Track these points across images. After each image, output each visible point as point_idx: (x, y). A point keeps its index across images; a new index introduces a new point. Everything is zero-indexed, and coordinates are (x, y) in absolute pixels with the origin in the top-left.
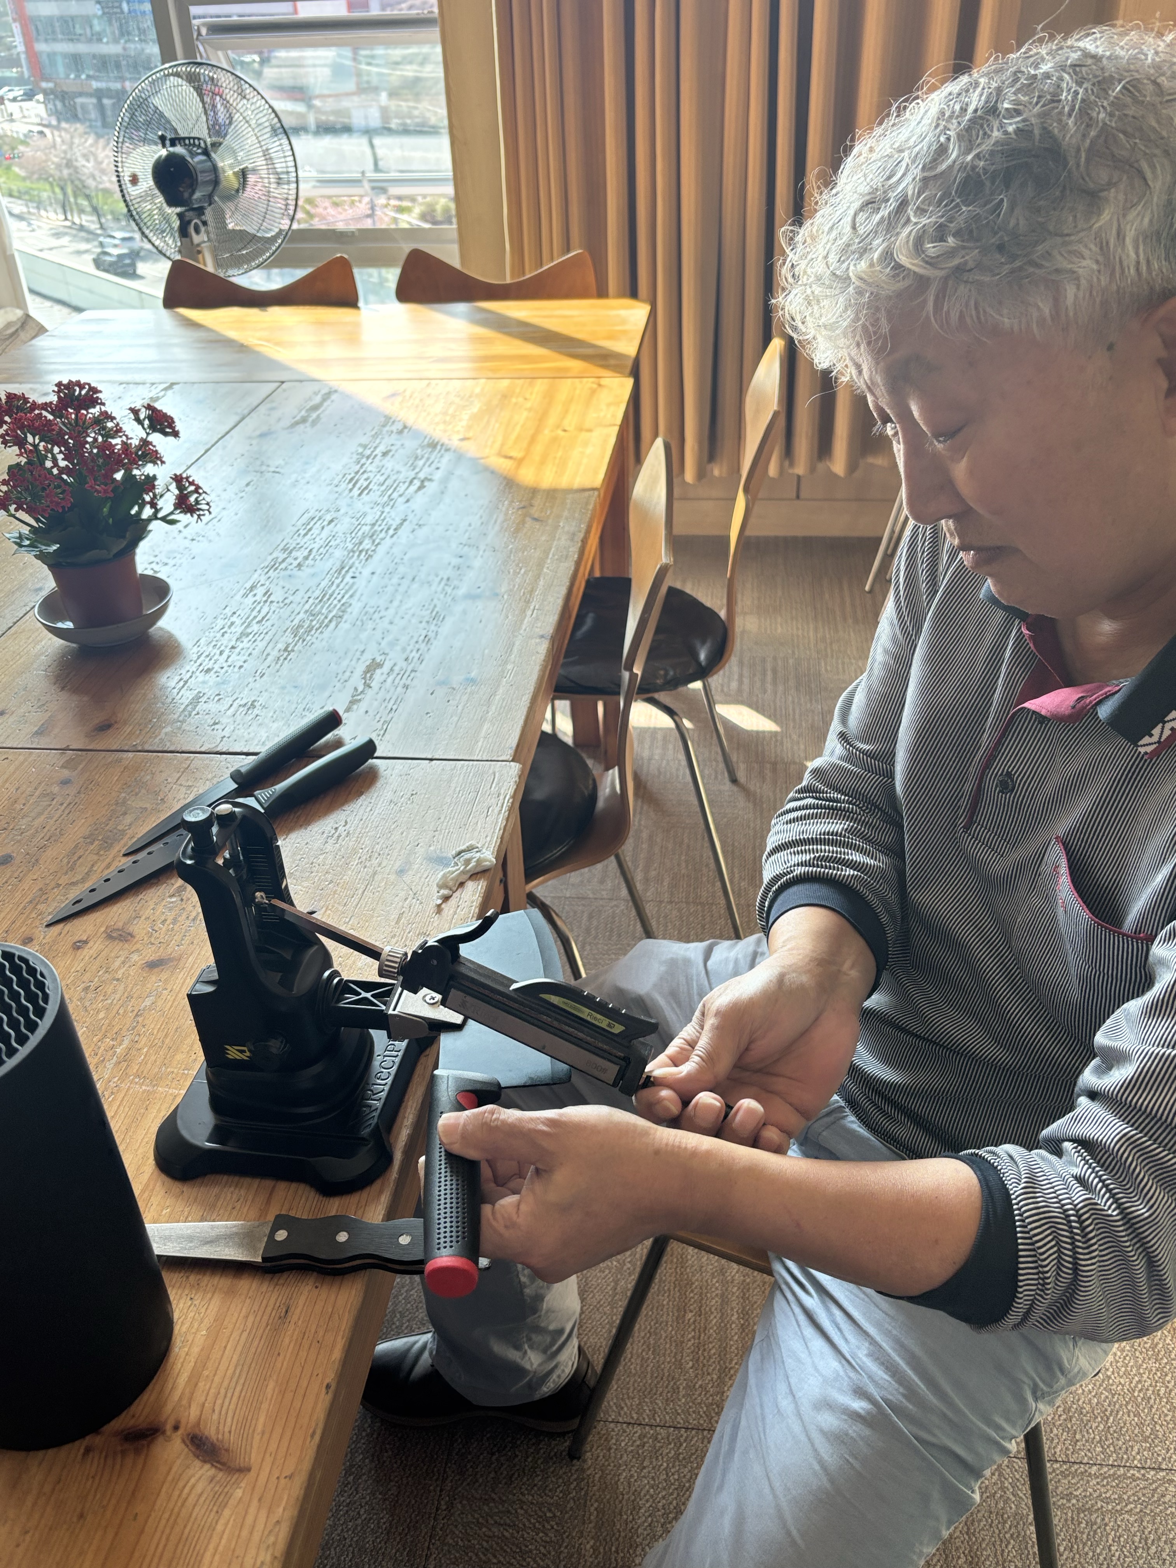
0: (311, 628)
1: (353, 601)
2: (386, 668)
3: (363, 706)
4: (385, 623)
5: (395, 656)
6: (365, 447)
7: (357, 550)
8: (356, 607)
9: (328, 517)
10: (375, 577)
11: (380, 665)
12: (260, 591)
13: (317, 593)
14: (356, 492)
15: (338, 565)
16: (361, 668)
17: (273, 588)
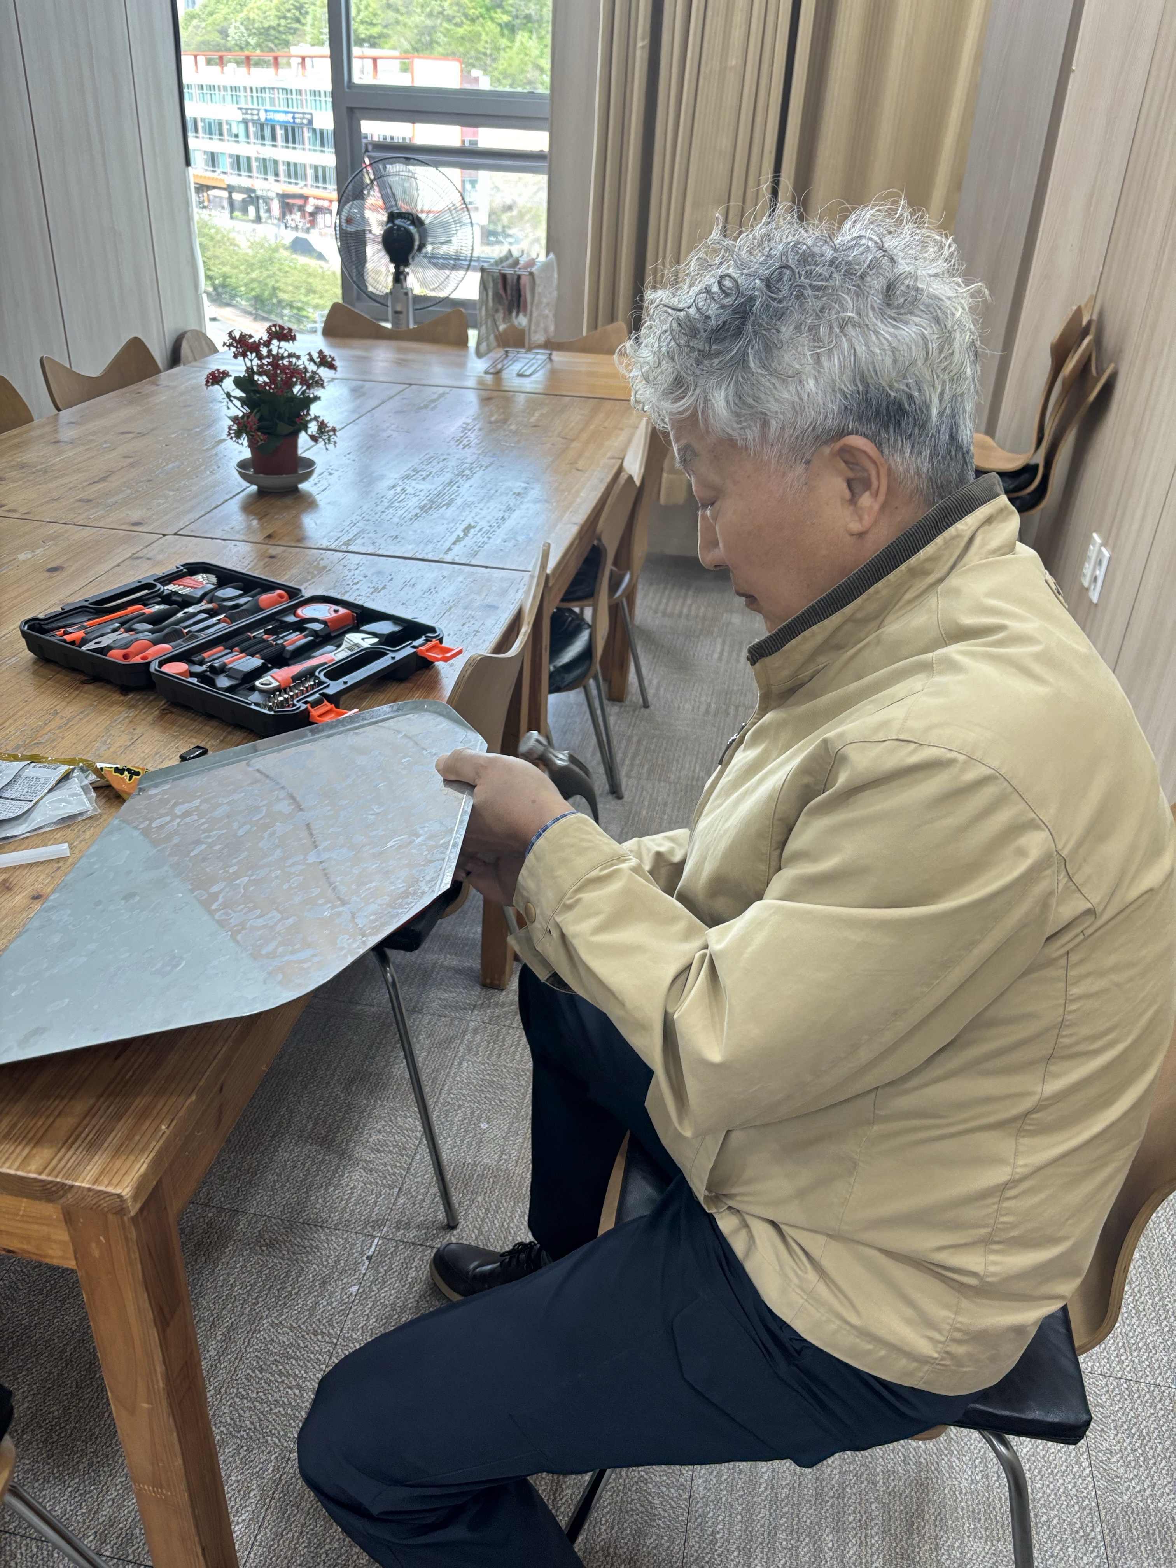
0: (431, 508)
1: (458, 498)
2: (477, 529)
3: (463, 543)
4: (478, 510)
5: (484, 524)
6: (468, 424)
7: (461, 474)
8: (459, 501)
9: (443, 457)
10: (472, 489)
11: (474, 527)
12: (399, 489)
13: (435, 492)
14: (461, 446)
15: (448, 481)
16: (462, 527)
17: (407, 487)
